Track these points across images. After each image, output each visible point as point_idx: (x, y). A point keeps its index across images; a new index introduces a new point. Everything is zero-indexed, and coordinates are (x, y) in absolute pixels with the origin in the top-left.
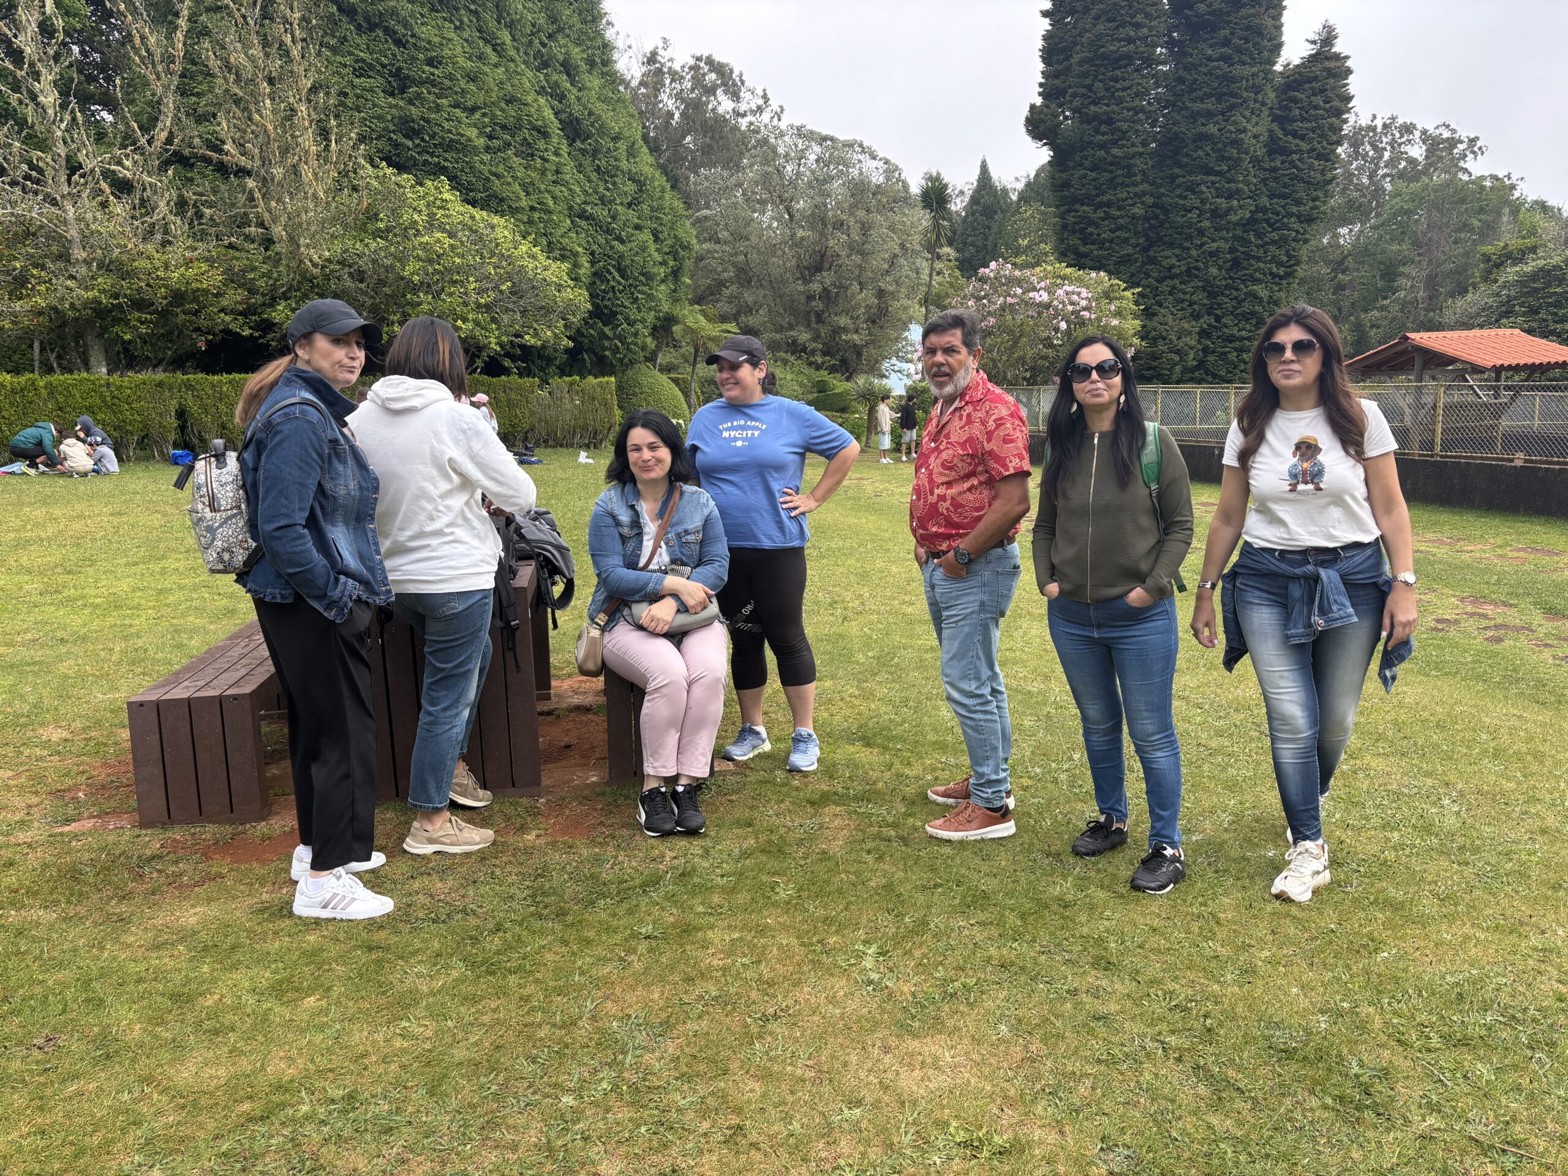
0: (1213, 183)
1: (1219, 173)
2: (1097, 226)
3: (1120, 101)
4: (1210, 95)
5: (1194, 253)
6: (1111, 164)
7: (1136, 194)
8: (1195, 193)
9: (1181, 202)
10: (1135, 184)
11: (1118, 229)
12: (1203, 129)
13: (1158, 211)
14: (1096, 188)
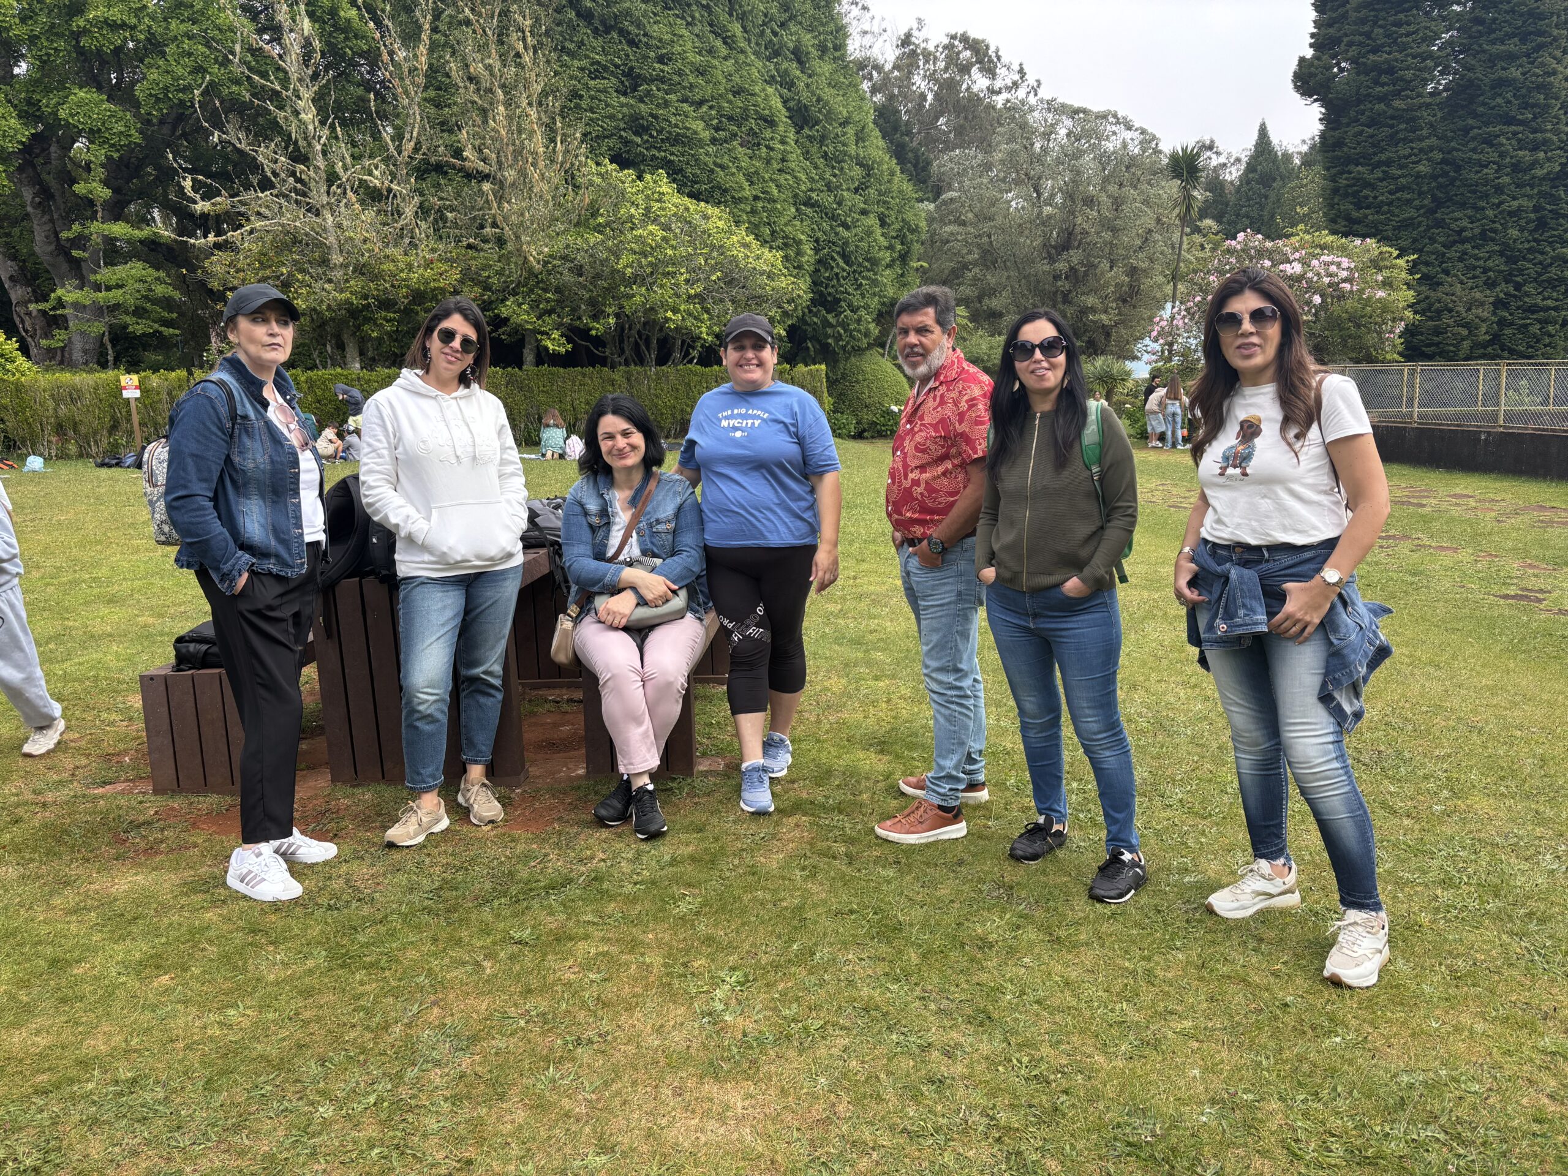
0: (1515, 134)
1: (1521, 123)
2: (1372, 186)
3: (1403, 48)
4: (1514, 35)
5: (1490, 213)
6: (1393, 118)
7: (1421, 150)
8: (1492, 145)
9: (1475, 157)
10: (1421, 139)
11: (1398, 190)
12: (1503, 74)
13: (1447, 168)
14: (1373, 145)
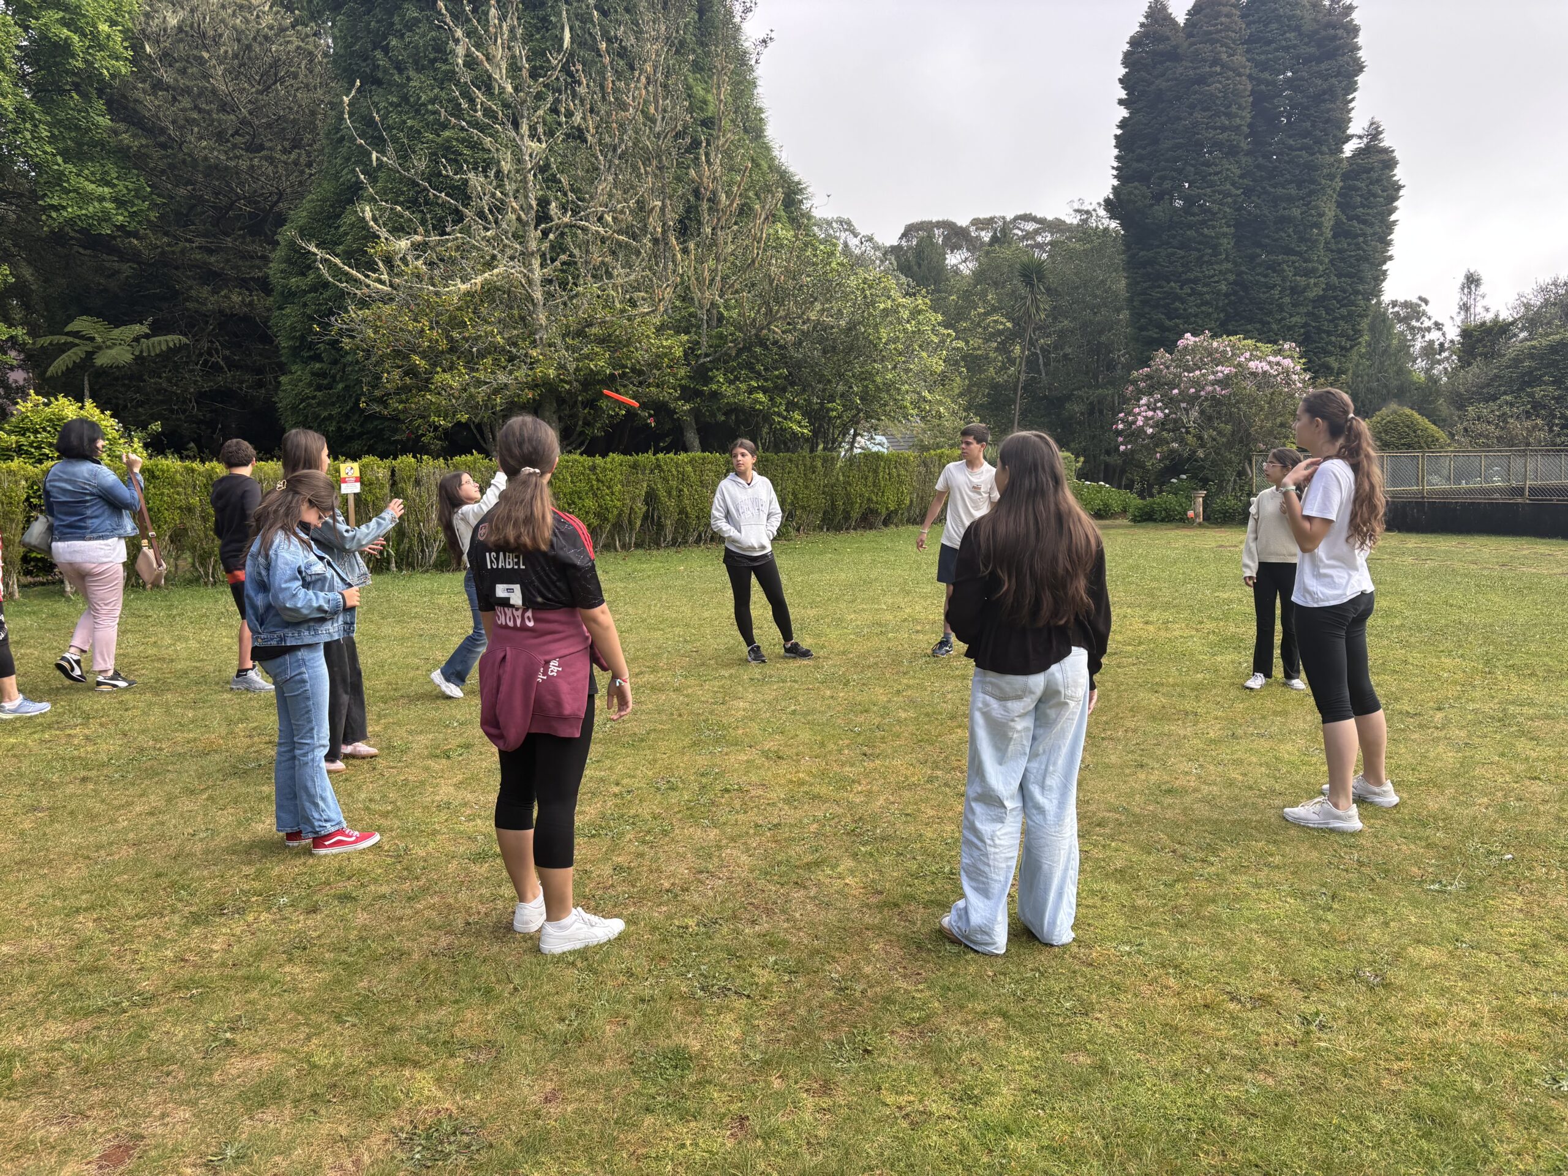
0: (1293, 262)
1: (1298, 254)
4: (1292, 182)
6: (1200, 243)
7: (1220, 272)
9: (1263, 280)
10: (1221, 262)
11: (1202, 304)
12: (1285, 213)
13: (1239, 288)
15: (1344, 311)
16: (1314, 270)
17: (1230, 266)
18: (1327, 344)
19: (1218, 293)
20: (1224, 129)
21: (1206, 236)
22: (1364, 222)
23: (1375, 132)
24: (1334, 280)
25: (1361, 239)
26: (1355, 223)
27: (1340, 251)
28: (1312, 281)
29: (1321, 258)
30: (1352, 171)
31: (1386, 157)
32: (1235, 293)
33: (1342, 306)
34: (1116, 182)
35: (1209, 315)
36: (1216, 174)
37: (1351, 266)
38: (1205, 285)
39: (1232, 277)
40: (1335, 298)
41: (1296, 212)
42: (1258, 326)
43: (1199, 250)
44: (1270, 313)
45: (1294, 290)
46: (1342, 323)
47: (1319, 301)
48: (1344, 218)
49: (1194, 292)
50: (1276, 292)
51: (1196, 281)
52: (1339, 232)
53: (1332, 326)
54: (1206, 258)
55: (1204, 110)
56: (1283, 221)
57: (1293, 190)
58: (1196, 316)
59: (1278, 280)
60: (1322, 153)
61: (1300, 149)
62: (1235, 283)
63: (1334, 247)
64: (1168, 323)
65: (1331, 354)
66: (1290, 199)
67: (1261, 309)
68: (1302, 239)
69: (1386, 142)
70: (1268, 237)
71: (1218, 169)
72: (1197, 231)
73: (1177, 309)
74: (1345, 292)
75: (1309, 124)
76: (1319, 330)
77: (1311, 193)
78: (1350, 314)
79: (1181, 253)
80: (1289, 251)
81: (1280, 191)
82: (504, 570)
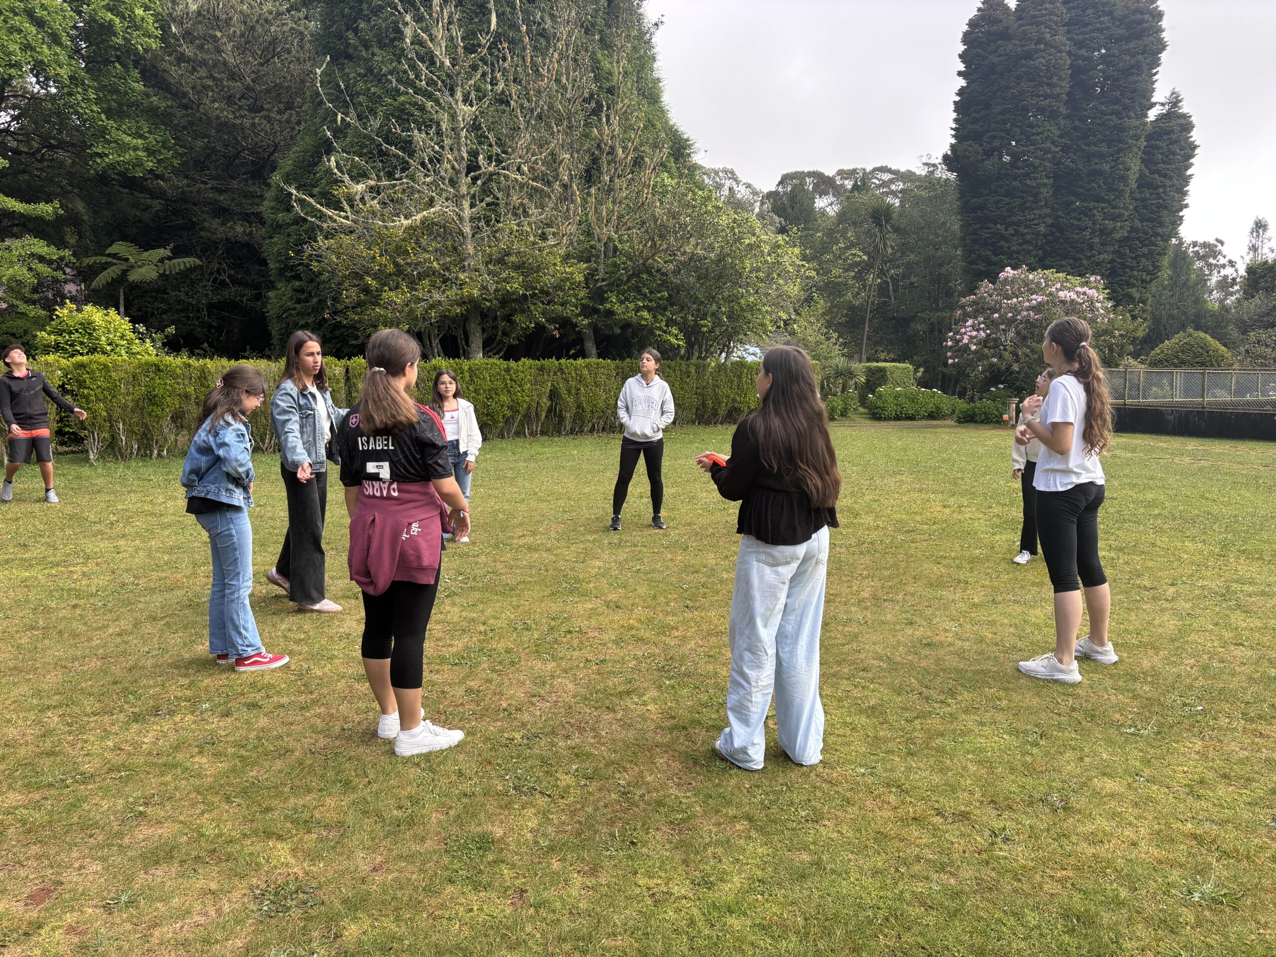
6: (1023, 192)
8: (1088, 216)
10: (1040, 208)
14: (1008, 210)
15: (1145, 250)
16: (1120, 215)
17: (1048, 211)
18: (1130, 277)
19: (1038, 234)
20: (1046, 96)
21: (1028, 186)
22: (1165, 176)
23: (1175, 101)
24: (1137, 223)
25: (1161, 190)
26: (1156, 176)
27: (1143, 200)
28: (1119, 224)
29: (1126, 206)
30: (1155, 133)
31: (1183, 121)
32: (1052, 234)
33: (1144, 246)
34: (953, 141)
35: (1029, 252)
36: (1039, 134)
37: (1153, 212)
38: (1027, 227)
39: (1049, 221)
40: (1138, 239)
41: (1106, 167)
42: (1071, 261)
43: (1022, 198)
44: (1082, 251)
45: (1103, 232)
46: (1143, 260)
47: (1124, 241)
48: (1147, 172)
49: (1016, 233)
50: (1087, 234)
51: (1019, 224)
52: (1143, 183)
53: (1134, 262)
54: (1028, 205)
55: (1030, 80)
56: (1095, 174)
57: (1104, 148)
58: (1018, 252)
59: (1090, 224)
60: (1129, 118)
61: (1111, 114)
62: (1052, 225)
63: (1138, 196)
64: (994, 258)
65: (1133, 286)
66: (1102, 156)
67: (1074, 248)
68: (1111, 189)
69: (1185, 108)
70: (1082, 187)
71: (1040, 130)
72: (1021, 182)
73: (1002, 247)
74: (1146, 234)
75: (1118, 93)
76: (1124, 266)
77: (1119, 151)
78: (1151, 253)
79: (1007, 200)
80: (1099, 199)
81: (1093, 149)
82: (375, 451)
